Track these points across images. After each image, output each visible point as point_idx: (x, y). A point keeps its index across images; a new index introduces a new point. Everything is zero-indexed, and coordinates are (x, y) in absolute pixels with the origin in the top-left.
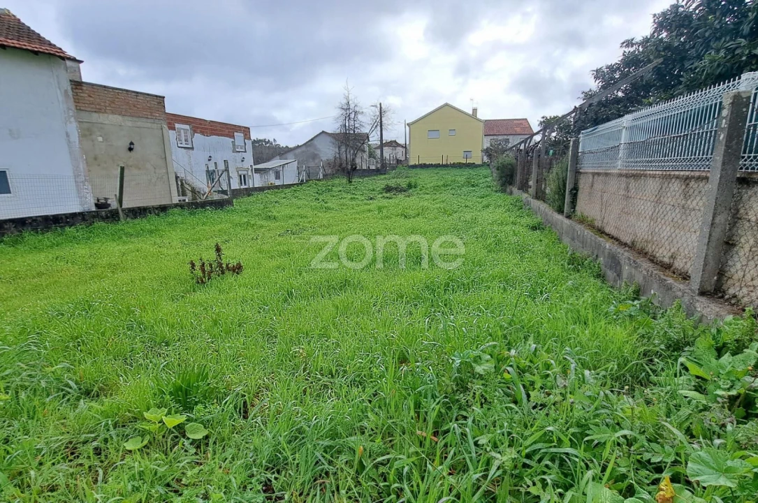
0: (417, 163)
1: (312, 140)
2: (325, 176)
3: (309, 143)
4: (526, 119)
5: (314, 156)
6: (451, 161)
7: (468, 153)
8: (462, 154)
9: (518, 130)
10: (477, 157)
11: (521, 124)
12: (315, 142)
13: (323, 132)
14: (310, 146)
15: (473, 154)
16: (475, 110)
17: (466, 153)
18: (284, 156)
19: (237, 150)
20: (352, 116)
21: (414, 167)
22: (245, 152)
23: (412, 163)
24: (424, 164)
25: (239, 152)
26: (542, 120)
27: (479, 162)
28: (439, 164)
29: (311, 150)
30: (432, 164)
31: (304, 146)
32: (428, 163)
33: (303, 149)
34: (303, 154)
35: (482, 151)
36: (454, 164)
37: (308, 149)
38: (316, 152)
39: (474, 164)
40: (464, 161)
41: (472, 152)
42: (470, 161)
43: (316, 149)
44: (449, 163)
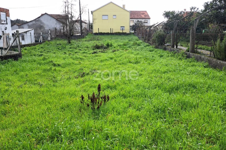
0: (97, 32)
1: (39, 17)
2: (52, 38)
3: (37, 19)
4: (146, 11)
6: (114, 31)
8: (120, 28)
9: (143, 16)
10: (127, 30)
11: (144, 13)
12: (41, 19)
13: (46, 13)
14: (38, 21)
15: (125, 28)
16: (124, 6)
17: (122, 28)
18: (22, 26)
19: (2, 23)
20: (70, 6)
21: (96, 34)
22: (7, 24)
23: (95, 30)
24: (101, 33)
25: (3, 24)
26: (164, 13)
27: (128, 32)
28: (109, 33)
29: (38, 23)
30: (105, 33)
31: (34, 21)
32: (103, 32)
33: (34, 22)
34: (34, 25)
35: (130, 26)
36: (116, 33)
37: (37, 22)
38: (42, 25)
39: (126, 33)
40: (121, 31)
41: (125, 27)
42: (124, 31)
43: (42, 23)
44: (113, 32)
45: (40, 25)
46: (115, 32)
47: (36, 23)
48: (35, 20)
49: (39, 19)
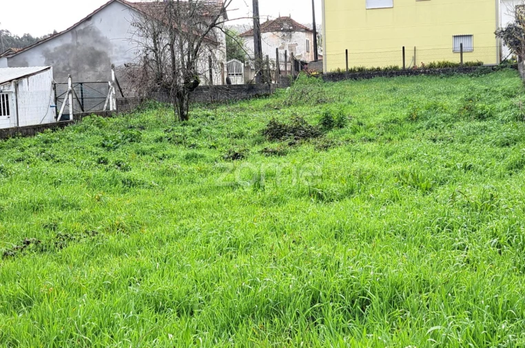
0: (343, 68)
1: (89, 18)
2: (122, 103)
3: (82, 27)
5: (95, 58)
6: (424, 60)
7: (465, 42)
8: (449, 43)
10: (486, 50)
12: (97, 24)
14: (83, 33)
15: (477, 42)
17: (460, 41)
18: (20, 58)
21: (337, 76)
23: (330, 66)
24: (361, 70)
27: (491, 60)
28: (396, 68)
29: (86, 42)
30: (379, 69)
31: (70, 34)
32: (368, 66)
33: (68, 40)
34: (68, 52)
35: (497, 34)
36: (431, 66)
37: (80, 40)
38: (98, 48)
39: (479, 64)
40: (455, 59)
41: (474, 38)
42: (468, 58)
43: (99, 40)
44: (419, 65)
45: (93, 49)
46: (427, 63)
47: (78, 43)
48: (71, 30)
49: (89, 23)
